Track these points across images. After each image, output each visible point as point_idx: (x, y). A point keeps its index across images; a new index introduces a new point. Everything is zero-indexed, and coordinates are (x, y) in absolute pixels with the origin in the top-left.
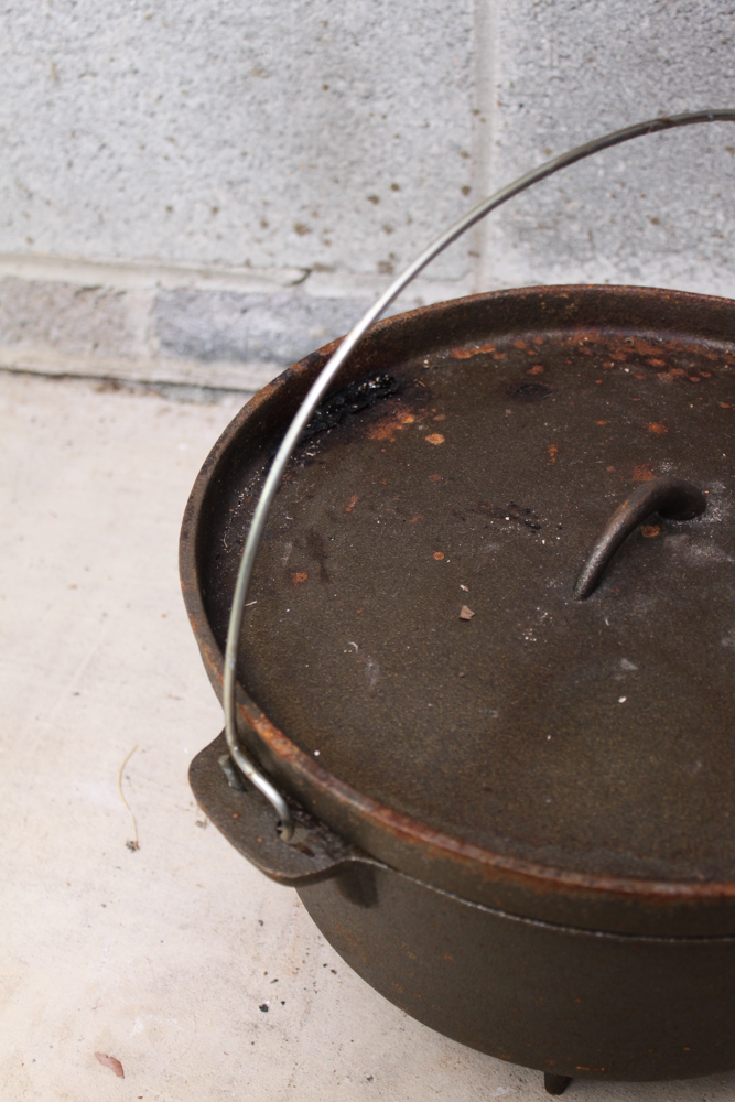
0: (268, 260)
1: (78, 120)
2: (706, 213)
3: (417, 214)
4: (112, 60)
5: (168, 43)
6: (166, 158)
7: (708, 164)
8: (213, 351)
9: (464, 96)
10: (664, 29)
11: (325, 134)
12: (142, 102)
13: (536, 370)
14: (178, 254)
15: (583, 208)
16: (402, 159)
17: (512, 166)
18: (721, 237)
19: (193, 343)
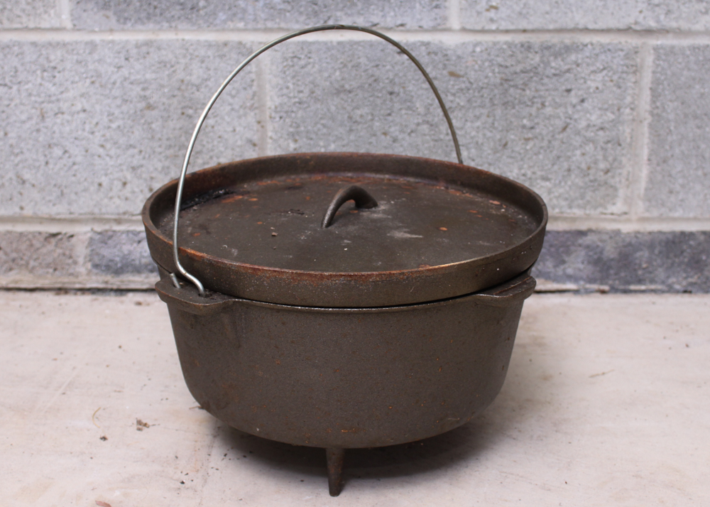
1: (53, 138)
4: (73, 105)
5: (102, 95)
6: (99, 156)
10: (347, 76)
12: (87, 127)
13: (297, 184)
14: (103, 211)
16: (222, 149)
19: (110, 263)
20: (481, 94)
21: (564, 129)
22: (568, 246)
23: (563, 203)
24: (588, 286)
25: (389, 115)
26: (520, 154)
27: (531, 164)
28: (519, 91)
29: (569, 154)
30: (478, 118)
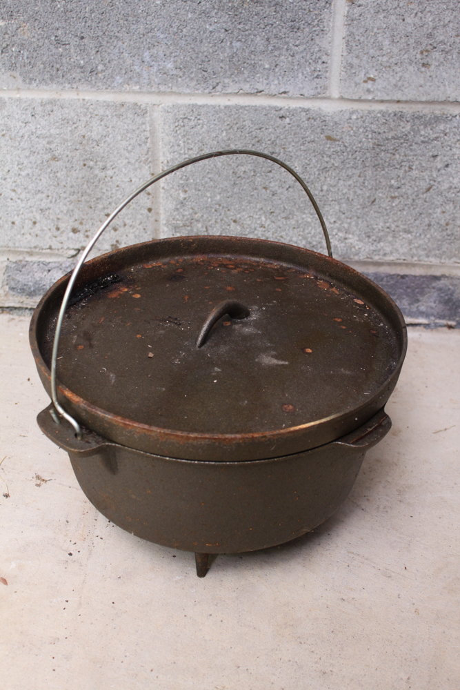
0: (60, 246)
2: (257, 217)
3: (127, 221)
5: (12, 147)
6: (12, 199)
7: (256, 195)
8: (34, 291)
9: (147, 167)
10: (232, 136)
11: (85, 186)
13: (179, 271)
14: (17, 245)
15: (202, 216)
16: (121, 197)
17: (170, 198)
18: (264, 227)
19: (25, 287)
20: (354, 156)
21: (428, 190)
22: (423, 288)
23: (422, 253)
24: (437, 321)
25: (270, 172)
26: (386, 210)
27: (396, 219)
28: (389, 155)
29: (430, 211)
30: (349, 177)
